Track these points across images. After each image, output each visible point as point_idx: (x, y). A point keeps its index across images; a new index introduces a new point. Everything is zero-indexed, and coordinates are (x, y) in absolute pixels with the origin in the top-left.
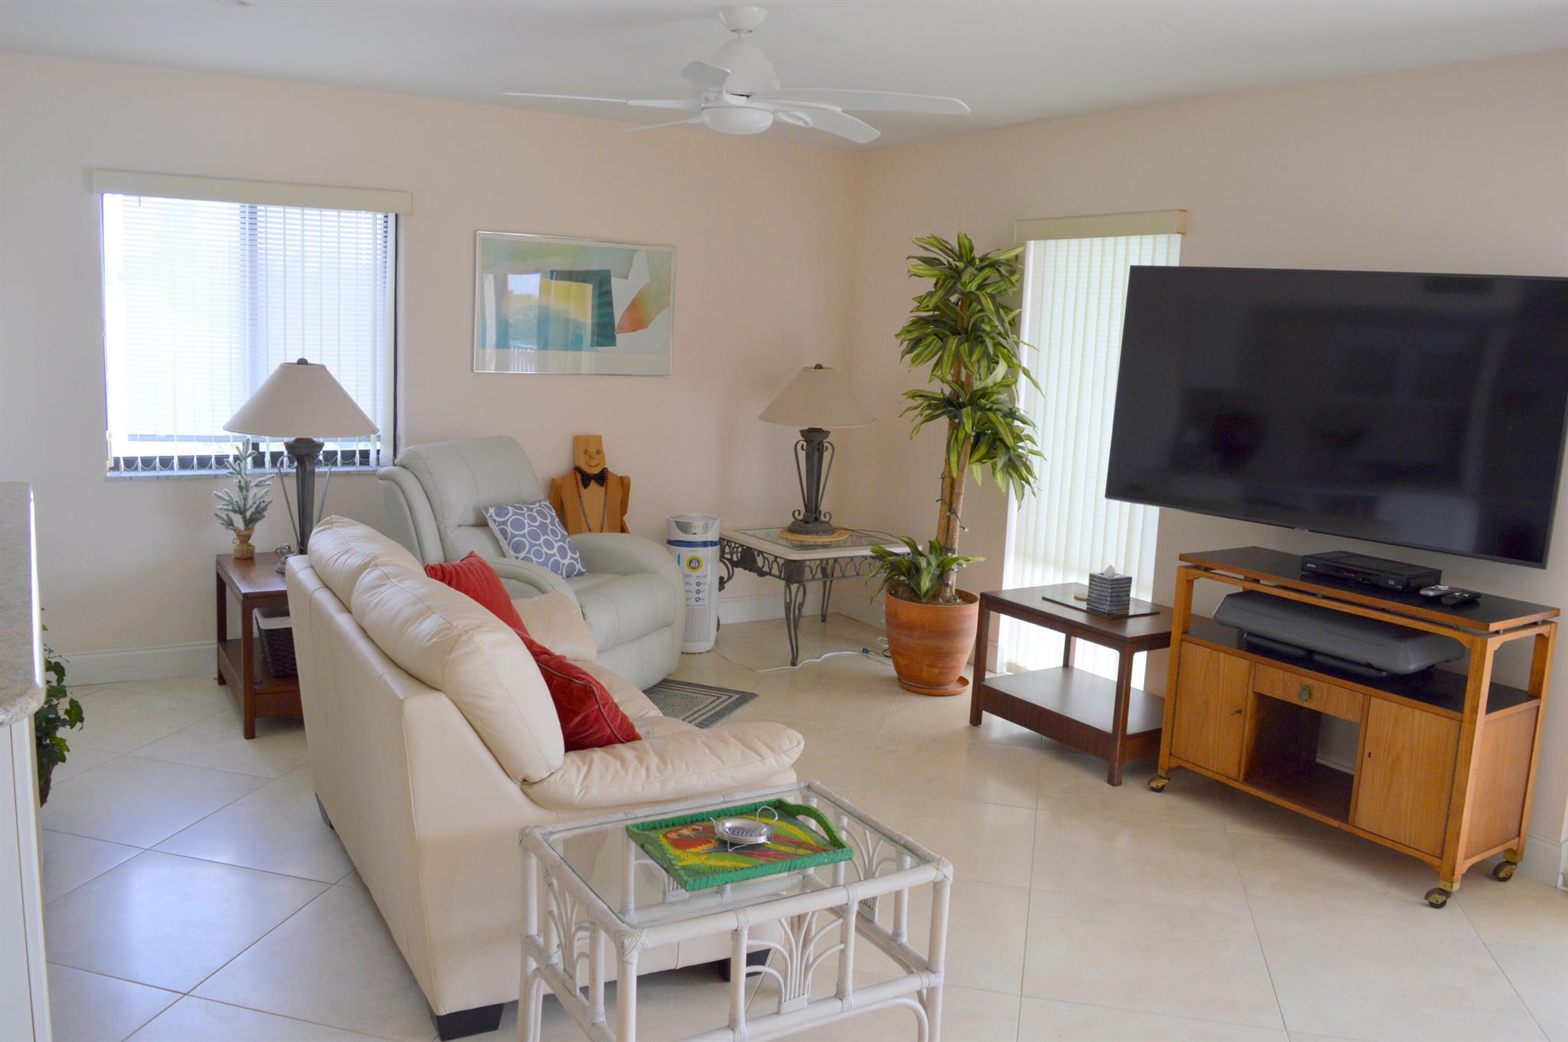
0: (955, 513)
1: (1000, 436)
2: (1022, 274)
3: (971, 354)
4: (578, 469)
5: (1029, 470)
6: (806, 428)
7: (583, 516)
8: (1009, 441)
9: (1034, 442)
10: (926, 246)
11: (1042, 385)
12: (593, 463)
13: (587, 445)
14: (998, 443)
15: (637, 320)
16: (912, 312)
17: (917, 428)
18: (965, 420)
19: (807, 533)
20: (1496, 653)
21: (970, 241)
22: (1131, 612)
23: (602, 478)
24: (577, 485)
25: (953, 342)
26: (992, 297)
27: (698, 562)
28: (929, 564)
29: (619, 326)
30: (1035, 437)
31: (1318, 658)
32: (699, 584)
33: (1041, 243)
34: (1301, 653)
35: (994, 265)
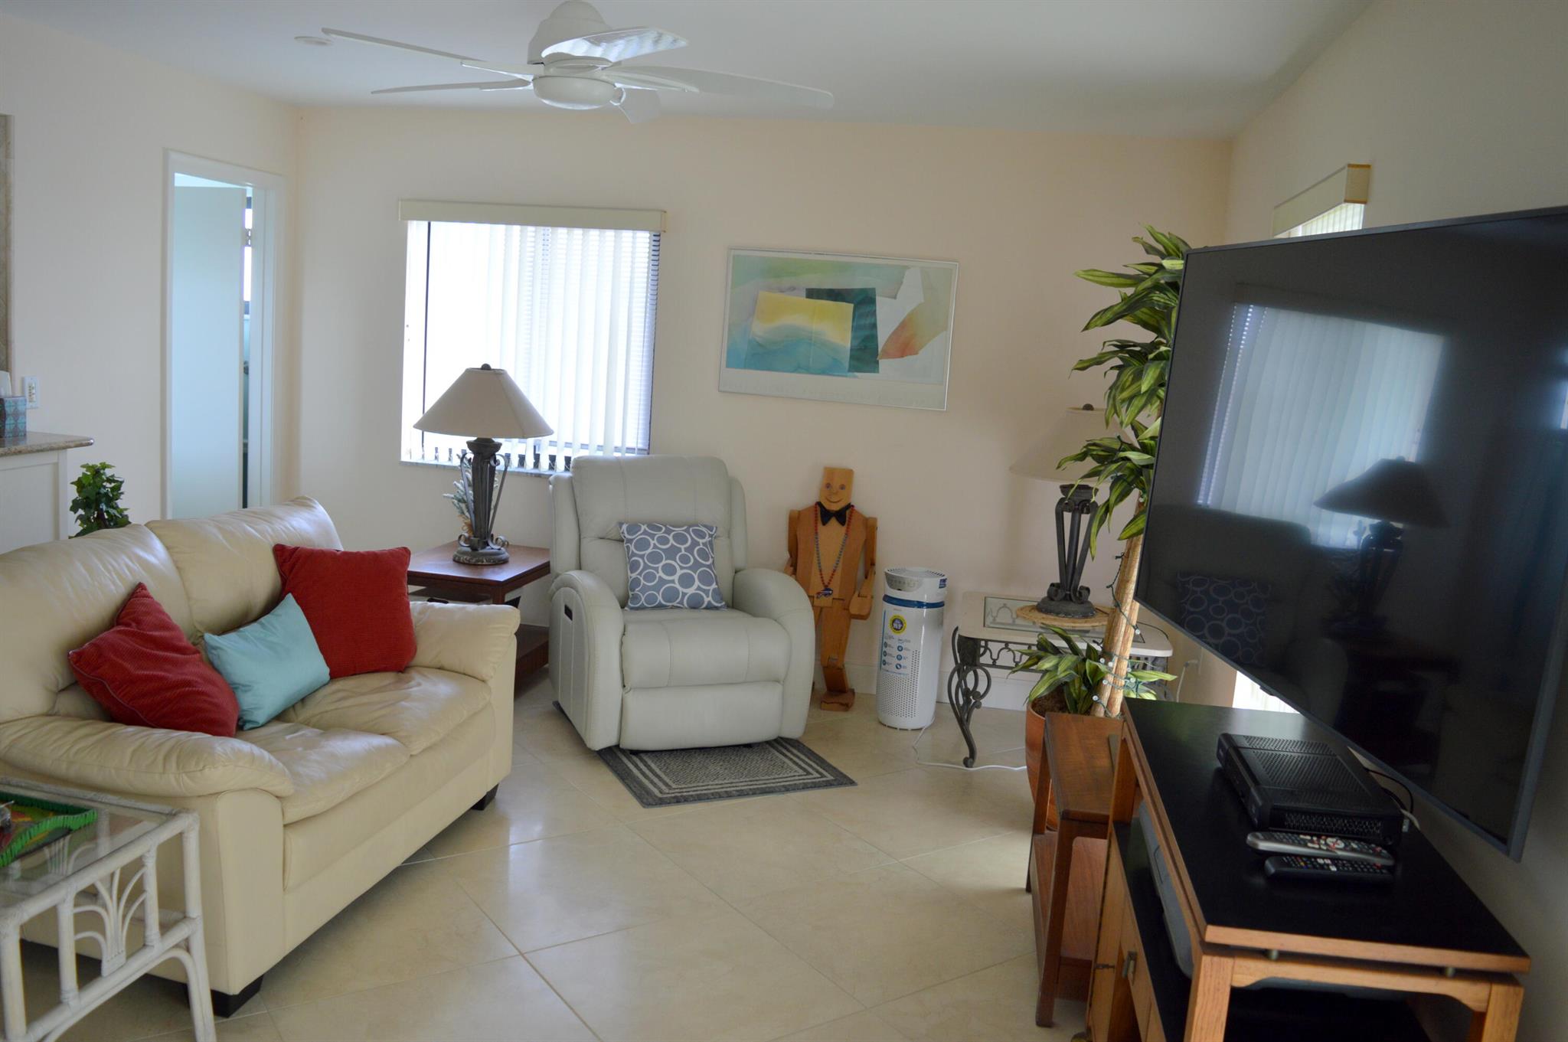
4: (819, 504)
7: (816, 555)
12: (838, 499)
13: (837, 480)
15: (904, 345)
23: (844, 515)
24: (816, 520)
27: (902, 623)
29: (884, 349)
32: (900, 649)
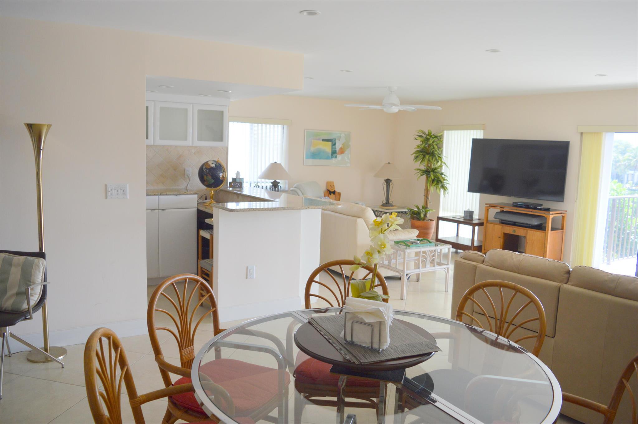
0: (428, 199)
1: (440, 179)
2: (443, 139)
3: (432, 159)
4: (328, 190)
5: (446, 188)
6: (386, 179)
8: (442, 180)
9: (447, 181)
10: (419, 132)
11: (449, 166)
12: (332, 189)
13: (330, 184)
14: (439, 181)
15: (342, 151)
16: (415, 149)
17: (419, 178)
18: (431, 175)
19: (387, 206)
20: (552, 218)
21: (431, 131)
22: (474, 219)
23: (334, 193)
24: (328, 194)
25: (427, 156)
26: (437, 145)
28: (423, 211)
29: (338, 153)
30: (448, 179)
31: (517, 224)
33: (448, 131)
34: (513, 223)
35: (436, 137)
